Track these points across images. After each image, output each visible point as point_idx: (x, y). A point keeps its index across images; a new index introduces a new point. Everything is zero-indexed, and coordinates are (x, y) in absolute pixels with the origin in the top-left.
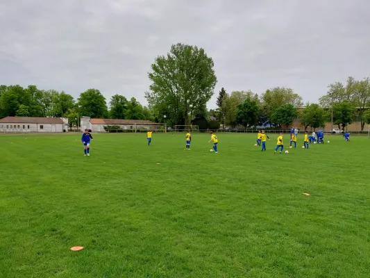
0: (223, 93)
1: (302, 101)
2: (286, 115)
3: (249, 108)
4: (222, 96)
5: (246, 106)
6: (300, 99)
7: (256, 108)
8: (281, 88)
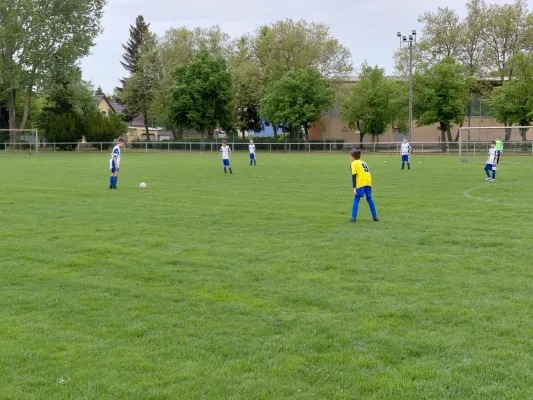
0: (140, 31)
1: (348, 61)
2: (300, 100)
3: (206, 79)
4: (139, 42)
5: (197, 72)
6: (346, 53)
7: (226, 79)
8: (295, 21)
